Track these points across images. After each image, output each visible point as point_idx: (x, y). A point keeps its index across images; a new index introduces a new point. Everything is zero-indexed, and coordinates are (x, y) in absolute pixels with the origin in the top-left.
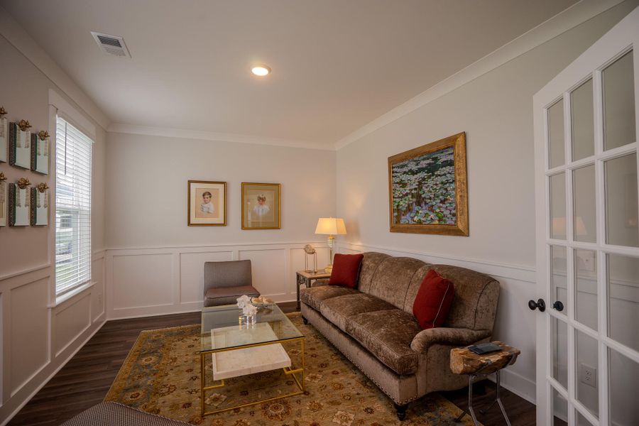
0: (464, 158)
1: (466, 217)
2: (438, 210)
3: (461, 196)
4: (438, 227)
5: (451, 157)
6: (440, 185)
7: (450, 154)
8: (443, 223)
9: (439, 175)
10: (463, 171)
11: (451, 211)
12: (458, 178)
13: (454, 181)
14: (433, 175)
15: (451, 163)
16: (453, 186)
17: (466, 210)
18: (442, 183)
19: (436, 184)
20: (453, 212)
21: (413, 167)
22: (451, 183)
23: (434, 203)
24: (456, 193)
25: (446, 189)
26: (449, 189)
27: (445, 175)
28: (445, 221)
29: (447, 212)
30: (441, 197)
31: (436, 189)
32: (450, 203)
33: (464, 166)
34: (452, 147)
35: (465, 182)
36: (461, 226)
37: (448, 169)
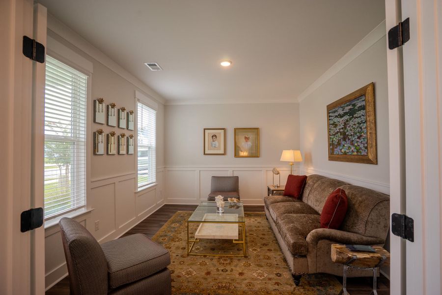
0: (372, 103)
1: (375, 149)
2: (356, 144)
3: (370, 133)
4: (356, 157)
5: (364, 103)
6: (357, 125)
7: (363, 101)
8: (359, 154)
9: (357, 117)
10: (372, 113)
11: (364, 144)
12: (368, 119)
13: (366, 121)
14: (353, 117)
15: (363, 108)
16: (365, 124)
17: (374, 144)
18: (358, 123)
19: (355, 124)
20: (366, 145)
21: (341, 112)
22: (364, 123)
23: (354, 139)
24: (367, 131)
25: (361, 128)
26: (363, 128)
27: (360, 117)
28: (361, 153)
29: (362, 146)
30: (358, 134)
31: (355, 128)
32: (364, 139)
33: (373, 109)
34: (364, 95)
35: (373, 121)
36: (371, 157)
37: (362, 112)
